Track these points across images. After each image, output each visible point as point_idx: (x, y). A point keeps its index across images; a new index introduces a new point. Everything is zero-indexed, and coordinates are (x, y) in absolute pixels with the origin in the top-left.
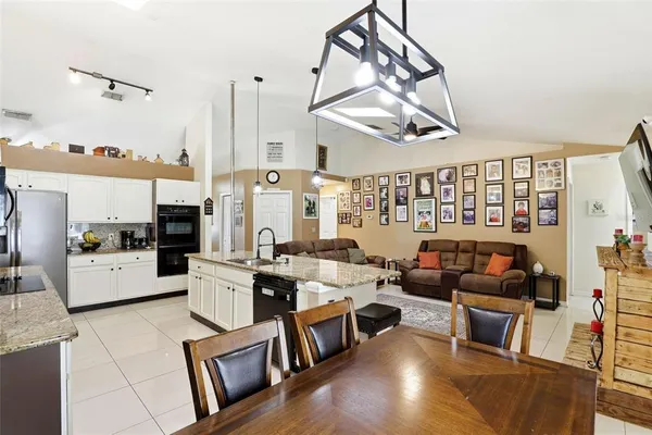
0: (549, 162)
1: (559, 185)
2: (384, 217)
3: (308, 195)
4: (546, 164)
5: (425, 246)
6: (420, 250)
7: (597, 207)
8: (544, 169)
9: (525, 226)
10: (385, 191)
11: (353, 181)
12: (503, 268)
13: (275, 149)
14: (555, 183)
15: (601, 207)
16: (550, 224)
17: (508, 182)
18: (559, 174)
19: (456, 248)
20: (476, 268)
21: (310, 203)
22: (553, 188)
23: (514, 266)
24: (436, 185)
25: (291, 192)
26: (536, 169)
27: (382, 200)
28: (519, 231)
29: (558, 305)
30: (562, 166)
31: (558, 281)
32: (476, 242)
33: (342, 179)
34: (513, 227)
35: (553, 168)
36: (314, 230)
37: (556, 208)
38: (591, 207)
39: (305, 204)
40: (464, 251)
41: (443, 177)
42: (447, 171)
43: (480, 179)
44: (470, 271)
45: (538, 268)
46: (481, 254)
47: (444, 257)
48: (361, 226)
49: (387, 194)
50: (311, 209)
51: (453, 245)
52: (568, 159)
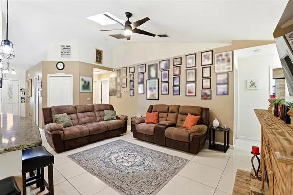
0: (224, 54)
1: (229, 68)
2: (132, 91)
3: (84, 78)
4: (221, 55)
5: (151, 109)
6: (148, 111)
7: (252, 84)
8: (220, 58)
9: (208, 96)
10: (132, 76)
11: (117, 70)
12: (192, 124)
13: (66, 49)
14: (227, 67)
15: (254, 84)
16: (224, 94)
17: (199, 68)
18: (229, 61)
19: (168, 110)
20: (178, 123)
21: (85, 82)
22: (226, 70)
23: (200, 122)
24: (159, 72)
25: (72, 75)
26: (215, 59)
27: (131, 81)
28: (205, 99)
29: (228, 147)
30: (231, 56)
31: (228, 132)
32: (179, 106)
33: (111, 70)
34: (202, 96)
35: (225, 57)
36: (89, 99)
37: (227, 84)
38: (249, 84)
39: (82, 83)
40: (172, 112)
41: (162, 66)
42: (164, 62)
43: (183, 67)
44: (174, 125)
45: (216, 123)
46: (181, 114)
47: (160, 116)
48: (120, 97)
49: (133, 78)
50: (87, 86)
51: (167, 108)
52: (235, 51)
